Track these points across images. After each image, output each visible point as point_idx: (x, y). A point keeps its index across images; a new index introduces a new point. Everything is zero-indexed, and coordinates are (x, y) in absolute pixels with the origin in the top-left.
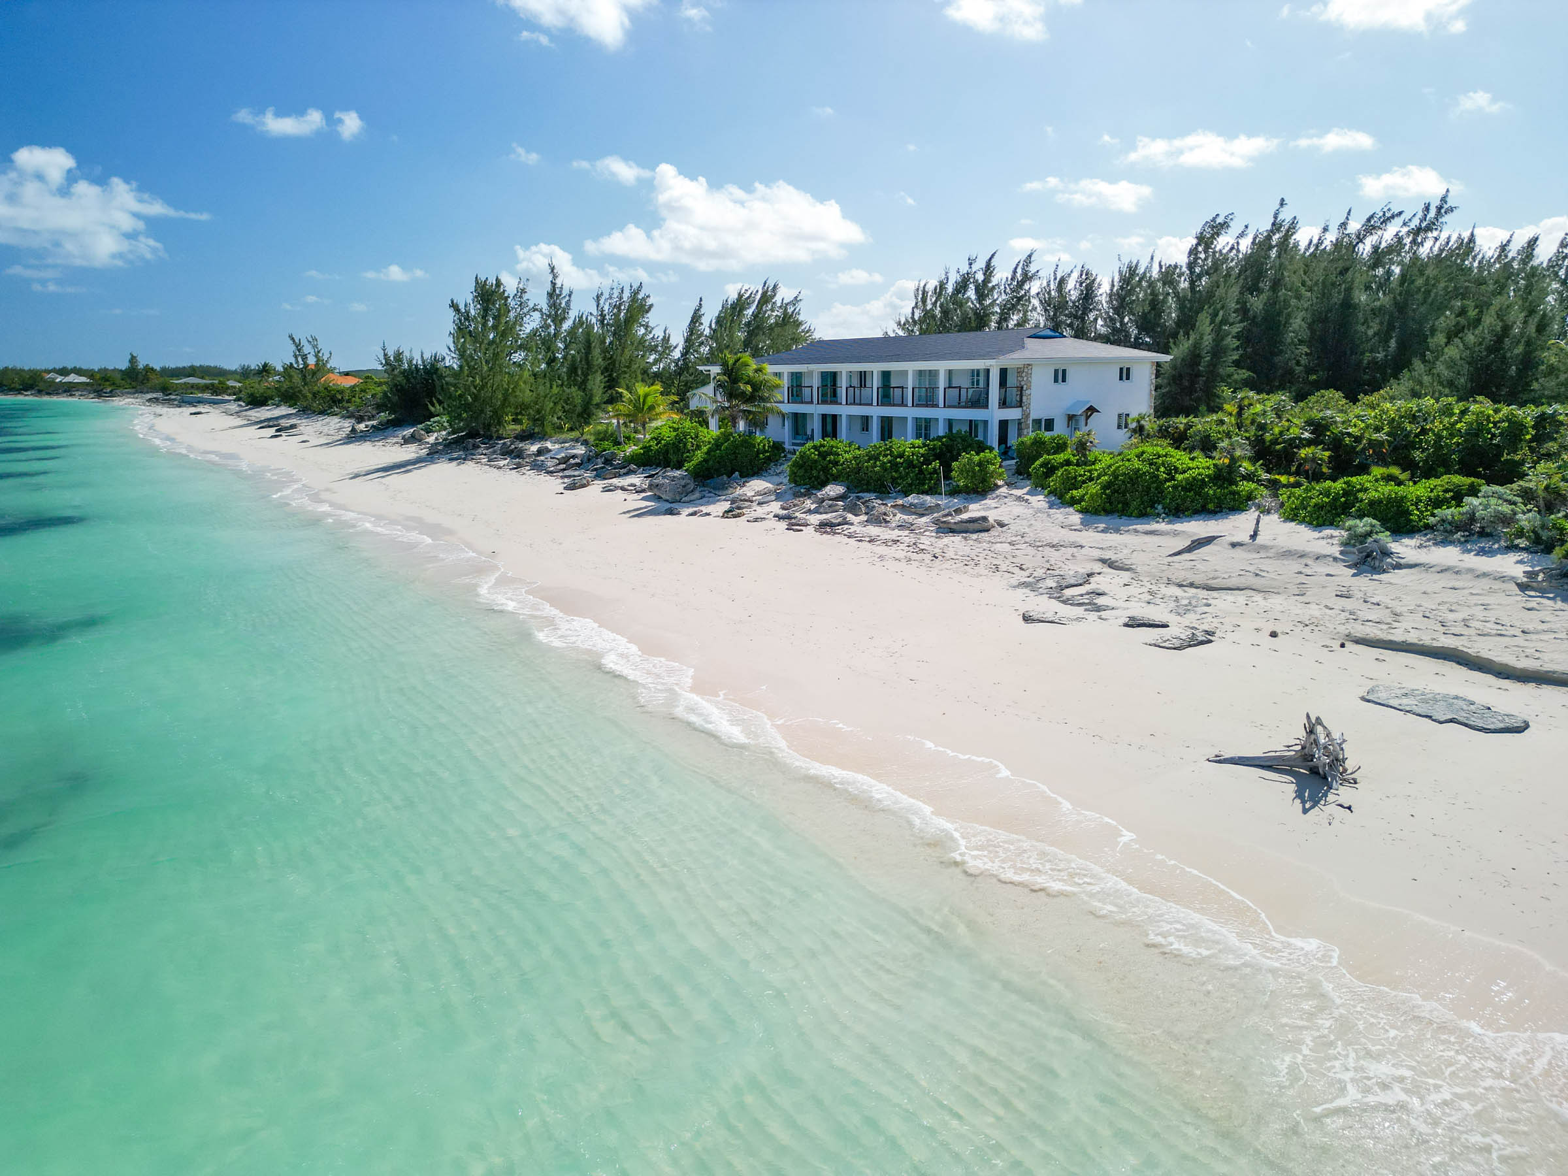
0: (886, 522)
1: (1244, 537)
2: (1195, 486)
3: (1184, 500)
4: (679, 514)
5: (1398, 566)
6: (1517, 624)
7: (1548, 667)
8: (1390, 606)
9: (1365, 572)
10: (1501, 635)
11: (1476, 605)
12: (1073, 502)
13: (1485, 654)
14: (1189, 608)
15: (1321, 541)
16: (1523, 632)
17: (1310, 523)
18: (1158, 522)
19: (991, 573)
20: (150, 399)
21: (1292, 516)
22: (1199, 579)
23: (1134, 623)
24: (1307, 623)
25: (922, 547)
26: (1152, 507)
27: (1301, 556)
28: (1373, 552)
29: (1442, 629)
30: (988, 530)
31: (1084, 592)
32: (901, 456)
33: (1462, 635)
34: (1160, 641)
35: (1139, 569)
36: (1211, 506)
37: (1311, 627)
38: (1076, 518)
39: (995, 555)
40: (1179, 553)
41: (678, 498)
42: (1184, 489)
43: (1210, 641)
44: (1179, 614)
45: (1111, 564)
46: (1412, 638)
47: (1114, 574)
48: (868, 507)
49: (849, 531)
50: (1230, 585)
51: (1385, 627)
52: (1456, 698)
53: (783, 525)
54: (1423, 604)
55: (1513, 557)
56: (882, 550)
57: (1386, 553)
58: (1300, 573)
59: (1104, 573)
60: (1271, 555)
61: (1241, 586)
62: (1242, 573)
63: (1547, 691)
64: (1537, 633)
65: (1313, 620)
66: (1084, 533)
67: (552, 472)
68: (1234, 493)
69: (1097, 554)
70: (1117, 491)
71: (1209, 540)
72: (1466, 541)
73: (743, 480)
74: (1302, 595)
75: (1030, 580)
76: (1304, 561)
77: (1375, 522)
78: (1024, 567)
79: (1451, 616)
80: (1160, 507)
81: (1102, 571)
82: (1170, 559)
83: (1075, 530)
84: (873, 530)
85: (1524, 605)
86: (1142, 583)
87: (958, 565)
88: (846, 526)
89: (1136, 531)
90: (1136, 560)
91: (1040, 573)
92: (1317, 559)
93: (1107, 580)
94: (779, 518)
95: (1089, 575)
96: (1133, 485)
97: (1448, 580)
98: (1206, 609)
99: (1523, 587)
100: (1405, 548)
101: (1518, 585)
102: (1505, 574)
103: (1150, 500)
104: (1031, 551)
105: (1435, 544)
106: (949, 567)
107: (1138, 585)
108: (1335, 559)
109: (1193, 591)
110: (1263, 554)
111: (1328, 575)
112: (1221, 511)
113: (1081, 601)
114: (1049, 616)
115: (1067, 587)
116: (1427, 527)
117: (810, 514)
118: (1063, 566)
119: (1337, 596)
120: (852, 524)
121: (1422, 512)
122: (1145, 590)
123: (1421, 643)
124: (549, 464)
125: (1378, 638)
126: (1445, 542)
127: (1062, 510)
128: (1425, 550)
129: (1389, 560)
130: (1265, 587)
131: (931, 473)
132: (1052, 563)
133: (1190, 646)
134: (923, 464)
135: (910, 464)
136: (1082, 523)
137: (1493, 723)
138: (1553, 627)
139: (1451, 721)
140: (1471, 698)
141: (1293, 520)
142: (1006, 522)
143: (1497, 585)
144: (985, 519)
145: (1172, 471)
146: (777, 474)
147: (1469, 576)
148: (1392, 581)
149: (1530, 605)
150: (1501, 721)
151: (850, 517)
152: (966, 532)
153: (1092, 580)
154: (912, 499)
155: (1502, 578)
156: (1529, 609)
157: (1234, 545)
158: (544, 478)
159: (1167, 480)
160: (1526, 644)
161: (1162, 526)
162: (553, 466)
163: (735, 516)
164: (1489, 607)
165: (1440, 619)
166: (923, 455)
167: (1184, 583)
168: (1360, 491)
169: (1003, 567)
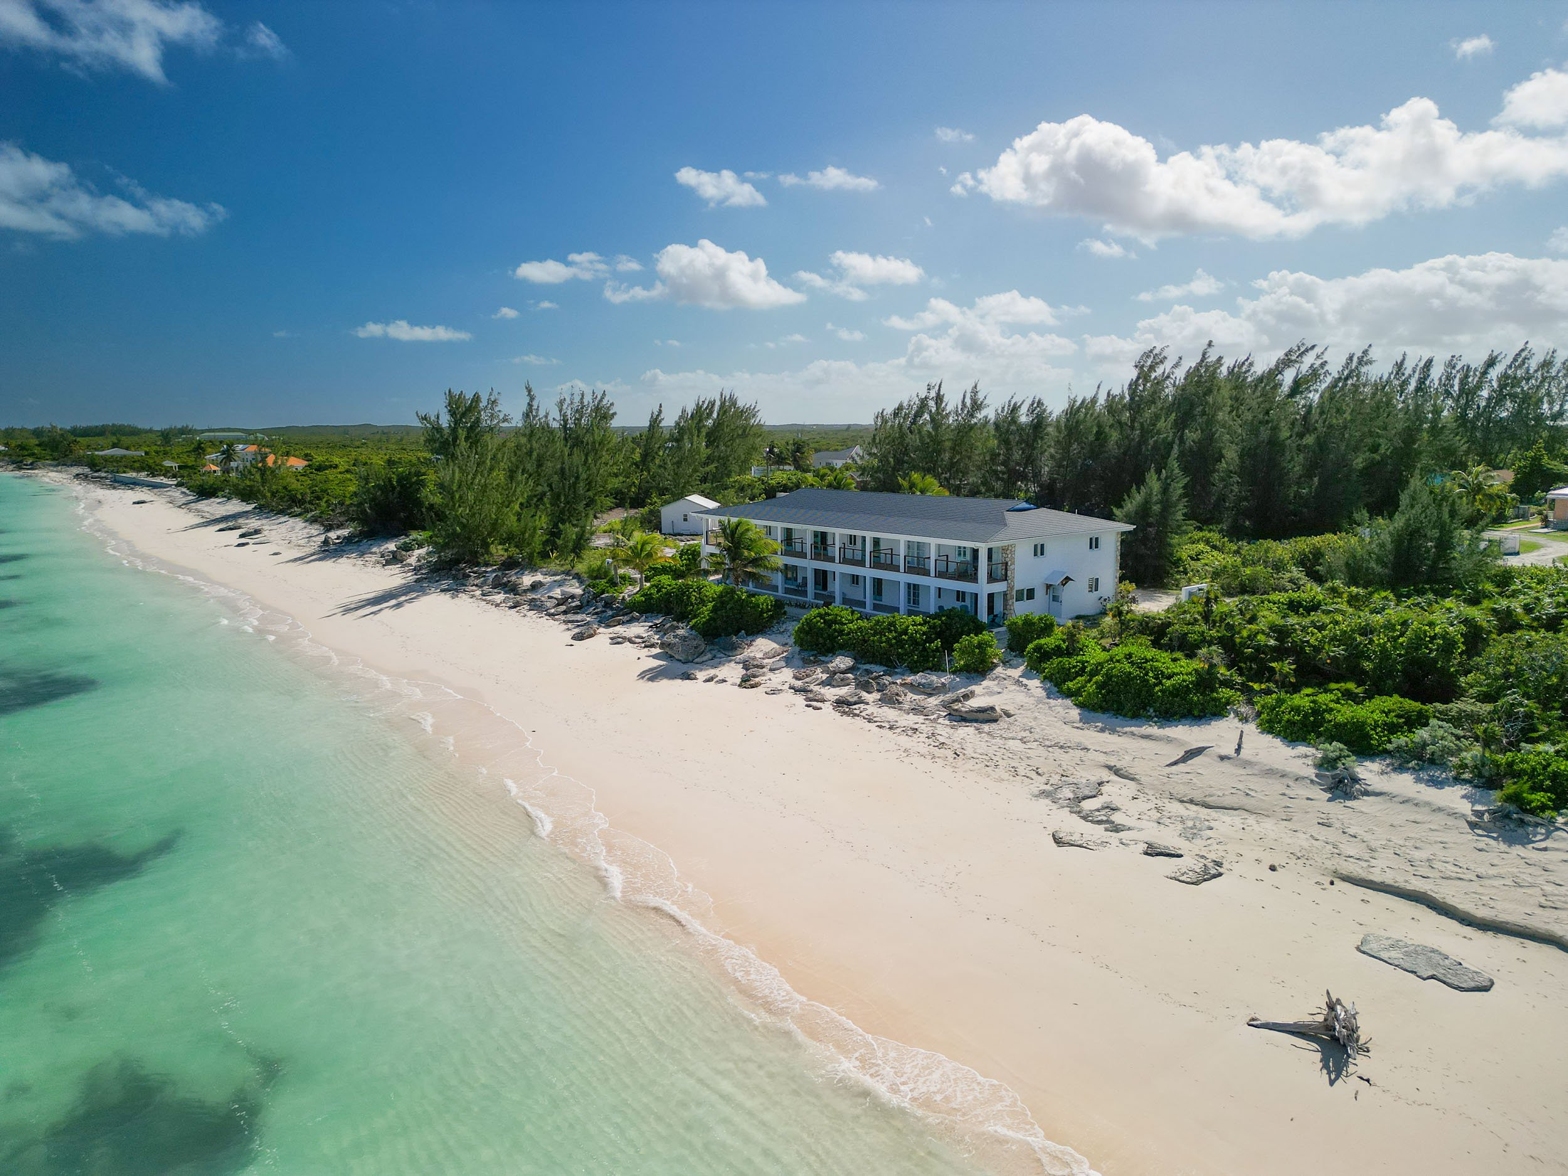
0: (900, 703)
1: (1230, 750)
2: (1180, 692)
3: (1172, 704)
4: (696, 679)
5: (1366, 793)
6: (1472, 867)
7: (1503, 917)
8: (1365, 839)
9: (1339, 798)
10: (1460, 879)
11: (1436, 842)
12: (1069, 694)
13: (1451, 901)
14: (1195, 831)
15: (1297, 759)
16: (1478, 876)
17: (1285, 738)
18: (1150, 726)
19: (1011, 778)
20: (77, 475)
21: (1269, 727)
22: (1198, 796)
23: (1152, 851)
24: (1299, 855)
25: (942, 740)
26: (1144, 709)
27: (1283, 776)
28: (1344, 778)
29: (1410, 868)
30: (995, 721)
31: (1099, 806)
32: (905, 632)
33: (1428, 877)
34: (1178, 874)
35: (1143, 779)
36: (1196, 713)
37: (1303, 860)
38: (1075, 713)
39: (1010, 755)
40: (1175, 763)
41: (690, 658)
42: (1171, 693)
43: (1220, 875)
44: (1188, 839)
45: (1117, 772)
46: (1388, 878)
47: (1120, 783)
48: (878, 684)
49: (867, 712)
50: (1225, 804)
51: (1365, 864)
52: (1433, 951)
53: (800, 700)
54: (1393, 838)
55: (1460, 790)
56: (904, 740)
57: (1355, 780)
58: (1284, 794)
59: (1113, 782)
60: (1256, 772)
61: (1236, 806)
62: (1233, 791)
63: (1504, 941)
64: (1489, 878)
65: (1304, 852)
66: (1086, 732)
67: (553, 615)
68: (1215, 700)
69: (1102, 759)
70: (1111, 691)
71: (1198, 752)
72: (1420, 770)
73: (750, 638)
74: (1289, 820)
75: (1048, 788)
76: (1285, 781)
77: (1342, 746)
78: (1040, 771)
79: (1417, 854)
80: (1151, 710)
81: (1110, 778)
82: (1169, 770)
83: (1078, 728)
84: (889, 713)
85: (1475, 845)
86: (1148, 797)
87: (979, 766)
88: (862, 705)
89: (1133, 734)
90: (1137, 769)
91: (1055, 779)
92: (1297, 780)
93: (1117, 791)
94: (797, 690)
95: (1099, 784)
96: (1126, 686)
97: (1408, 813)
98: (1209, 833)
99: (1473, 826)
100: (1369, 772)
101: (1467, 822)
102: (1456, 811)
103: (1142, 702)
104: (1041, 751)
105: (1394, 770)
106: (972, 768)
107: (1145, 799)
108: (1312, 781)
109: (1193, 807)
110: (1249, 771)
111: (1308, 799)
112: (1205, 716)
113: (1100, 818)
114: (1076, 838)
115: (1084, 799)
116: (1387, 752)
117: (824, 686)
118: (1075, 773)
119: (1319, 823)
120: (867, 704)
121: (1380, 737)
122: (1151, 805)
123: (1396, 885)
124: (548, 604)
125: (1360, 876)
126: (1401, 769)
127: (1060, 700)
128: (1385, 776)
129: (1357, 786)
130: (1256, 809)
131: (933, 651)
132: (1065, 767)
133: (1205, 880)
134: (926, 641)
135: (913, 641)
136: (1081, 720)
137: (1466, 981)
138: (1502, 871)
139: (1432, 977)
140: (1444, 950)
141: (1269, 732)
142: (1012, 713)
143: (1451, 822)
144: (992, 709)
145: (1160, 675)
146: (781, 633)
147: (1427, 809)
148: (1363, 809)
149: (1481, 845)
150: (1472, 979)
151: (864, 694)
152: (976, 721)
153: (1104, 789)
154: (919, 678)
155: (1454, 814)
156: (1480, 850)
157: (1222, 758)
158: (546, 622)
159: (1156, 685)
160: (1481, 890)
161: (1154, 730)
162: (554, 607)
163: (752, 687)
164: (1446, 846)
165: (1409, 857)
166: (924, 633)
167: (1185, 799)
168: (1325, 711)
169: (1021, 771)
